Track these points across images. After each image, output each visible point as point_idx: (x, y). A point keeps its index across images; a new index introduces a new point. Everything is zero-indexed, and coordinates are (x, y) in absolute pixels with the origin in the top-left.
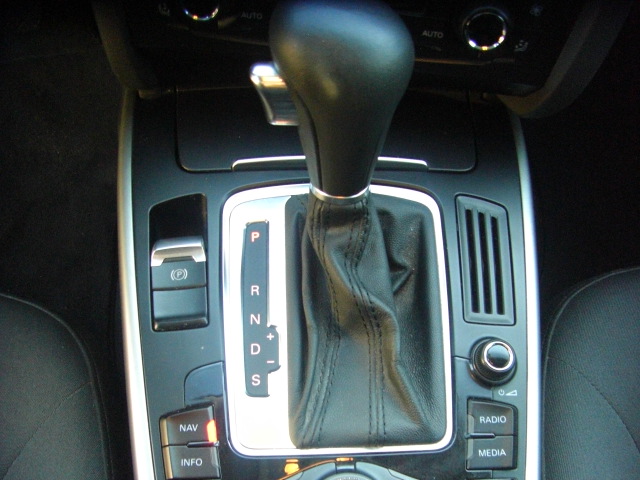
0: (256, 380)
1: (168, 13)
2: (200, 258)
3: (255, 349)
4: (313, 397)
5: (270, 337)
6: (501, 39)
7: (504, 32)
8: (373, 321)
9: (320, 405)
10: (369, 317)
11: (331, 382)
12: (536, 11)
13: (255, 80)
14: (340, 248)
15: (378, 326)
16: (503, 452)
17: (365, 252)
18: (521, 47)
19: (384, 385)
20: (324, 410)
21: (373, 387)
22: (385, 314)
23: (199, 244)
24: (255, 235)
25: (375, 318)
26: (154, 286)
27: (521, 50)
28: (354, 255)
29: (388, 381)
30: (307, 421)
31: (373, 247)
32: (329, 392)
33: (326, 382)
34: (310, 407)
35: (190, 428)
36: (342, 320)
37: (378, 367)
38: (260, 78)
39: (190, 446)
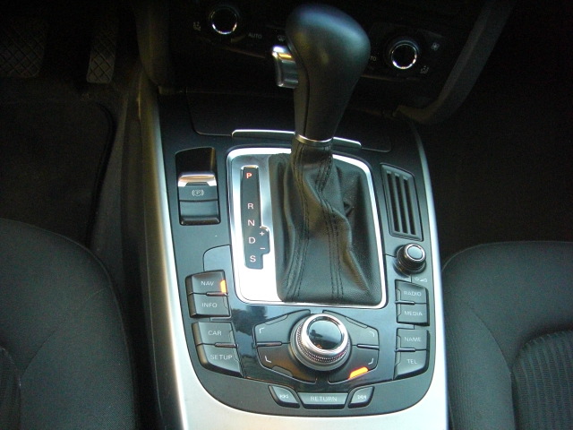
0: (253, 259)
1: (199, 29)
2: (213, 183)
3: (252, 240)
4: (292, 271)
5: (262, 234)
6: (414, 61)
7: (416, 57)
8: (333, 225)
9: (297, 278)
10: (330, 221)
11: (304, 264)
12: (435, 47)
13: (275, 55)
14: (313, 176)
15: (336, 228)
16: (420, 314)
17: (328, 183)
18: (425, 70)
19: (340, 267)
20: (301, 279)
21: (333, 267)
22: (342, 220)
23: (212, 176)
24: (249, 175)
25: (335, 222)
26: (180, 199)
27: (425, 72)
28: (321, 182)
29: (342, 264)
30: (289, 284)
31: (332, 181)
32: (303, 270)
33: (300, 263)
34: (291, 276)
35: (208, 283)
36: (311, 225)
37: (336, 255)
38: (278, 54)
39: (208, 295)
